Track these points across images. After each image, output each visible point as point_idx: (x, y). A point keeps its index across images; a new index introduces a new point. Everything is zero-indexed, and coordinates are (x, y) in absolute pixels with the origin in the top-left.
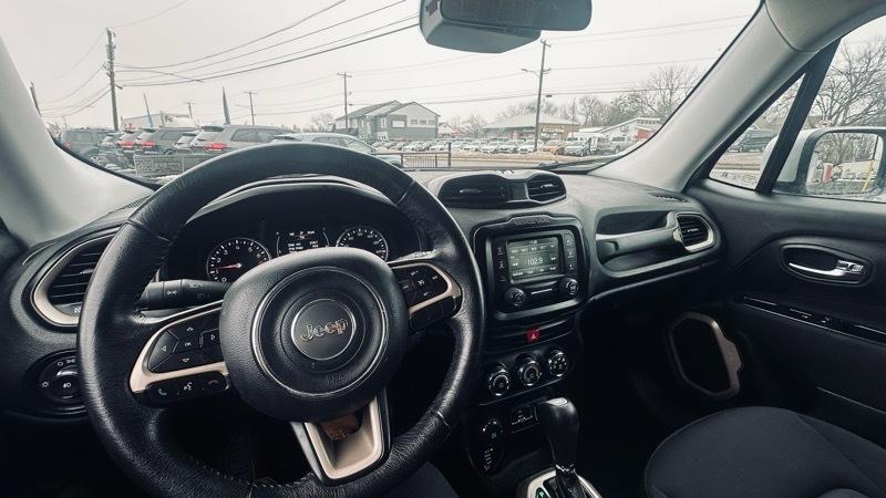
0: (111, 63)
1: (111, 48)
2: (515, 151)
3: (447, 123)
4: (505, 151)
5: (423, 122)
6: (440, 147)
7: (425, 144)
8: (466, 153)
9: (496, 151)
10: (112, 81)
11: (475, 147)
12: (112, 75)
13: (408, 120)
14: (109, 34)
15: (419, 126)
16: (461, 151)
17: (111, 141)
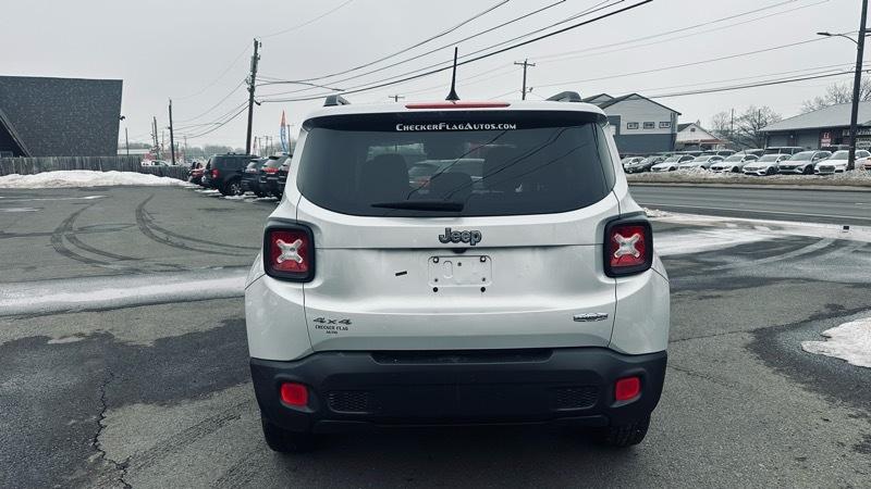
0: (253, 76)
1: (256, 59)
2: (810, 170)
3: (697, 125)
4: (789, 170)
5: (650, 125)
6: (670, 165)
7: (645, 161)
8: (712, 175)
9: (772, 171)
10: (252, 96)
11: (733, 164)
12: (252, 90)
13: (623, 123)
14: (256, 43)
15: (641, 131)
16: (703, 172)
17: (254, 167)
